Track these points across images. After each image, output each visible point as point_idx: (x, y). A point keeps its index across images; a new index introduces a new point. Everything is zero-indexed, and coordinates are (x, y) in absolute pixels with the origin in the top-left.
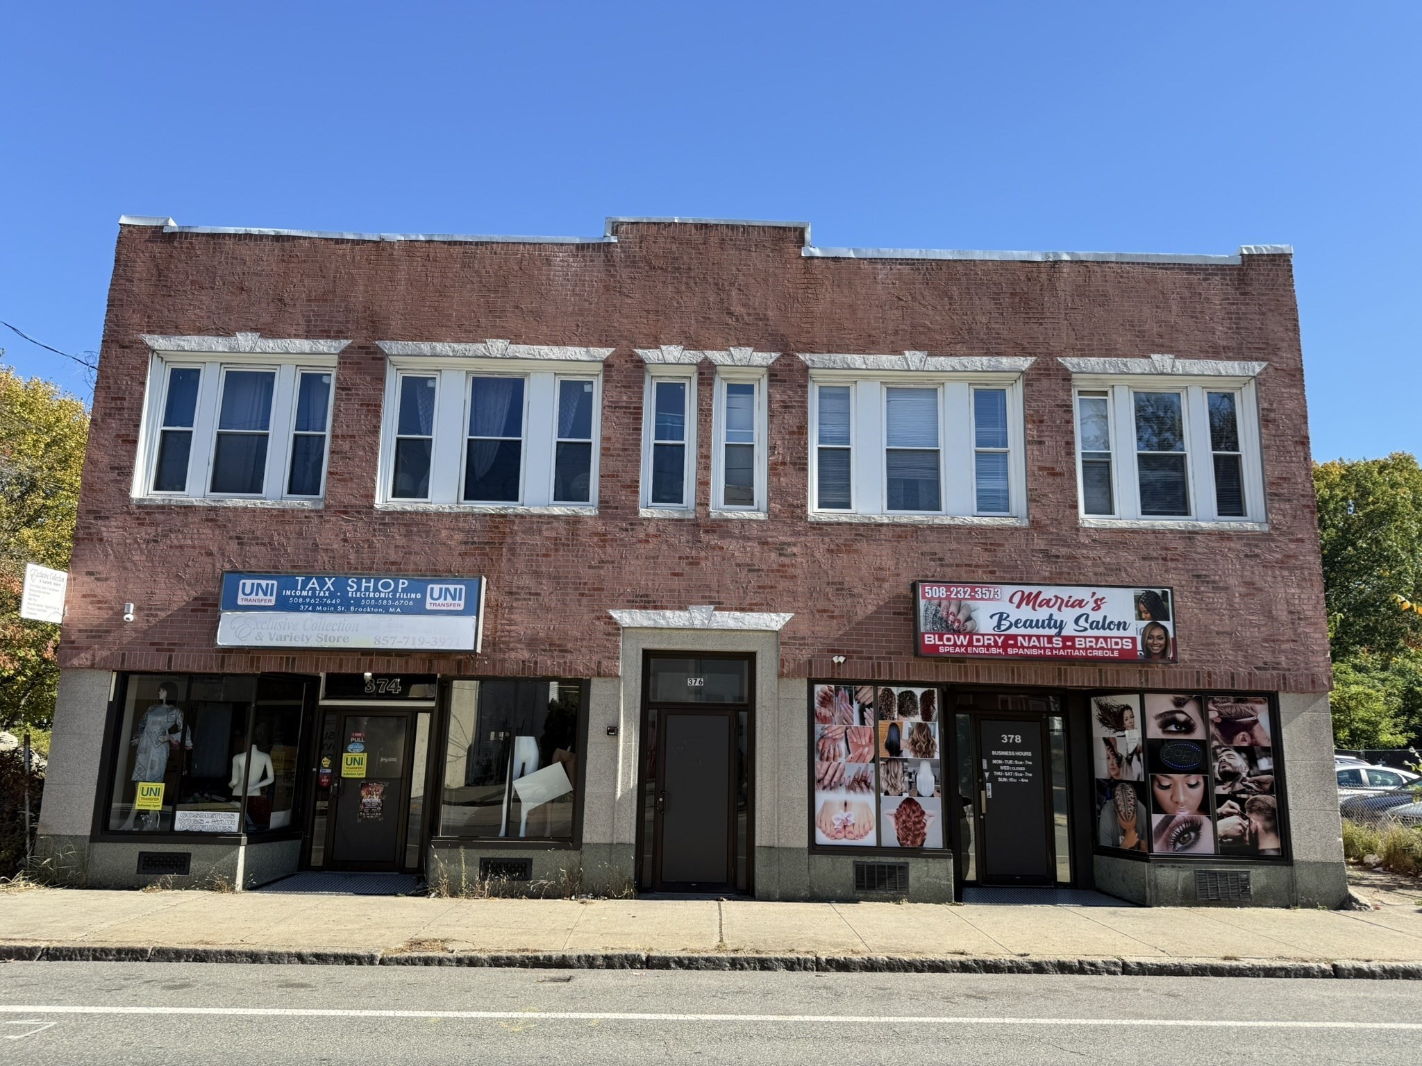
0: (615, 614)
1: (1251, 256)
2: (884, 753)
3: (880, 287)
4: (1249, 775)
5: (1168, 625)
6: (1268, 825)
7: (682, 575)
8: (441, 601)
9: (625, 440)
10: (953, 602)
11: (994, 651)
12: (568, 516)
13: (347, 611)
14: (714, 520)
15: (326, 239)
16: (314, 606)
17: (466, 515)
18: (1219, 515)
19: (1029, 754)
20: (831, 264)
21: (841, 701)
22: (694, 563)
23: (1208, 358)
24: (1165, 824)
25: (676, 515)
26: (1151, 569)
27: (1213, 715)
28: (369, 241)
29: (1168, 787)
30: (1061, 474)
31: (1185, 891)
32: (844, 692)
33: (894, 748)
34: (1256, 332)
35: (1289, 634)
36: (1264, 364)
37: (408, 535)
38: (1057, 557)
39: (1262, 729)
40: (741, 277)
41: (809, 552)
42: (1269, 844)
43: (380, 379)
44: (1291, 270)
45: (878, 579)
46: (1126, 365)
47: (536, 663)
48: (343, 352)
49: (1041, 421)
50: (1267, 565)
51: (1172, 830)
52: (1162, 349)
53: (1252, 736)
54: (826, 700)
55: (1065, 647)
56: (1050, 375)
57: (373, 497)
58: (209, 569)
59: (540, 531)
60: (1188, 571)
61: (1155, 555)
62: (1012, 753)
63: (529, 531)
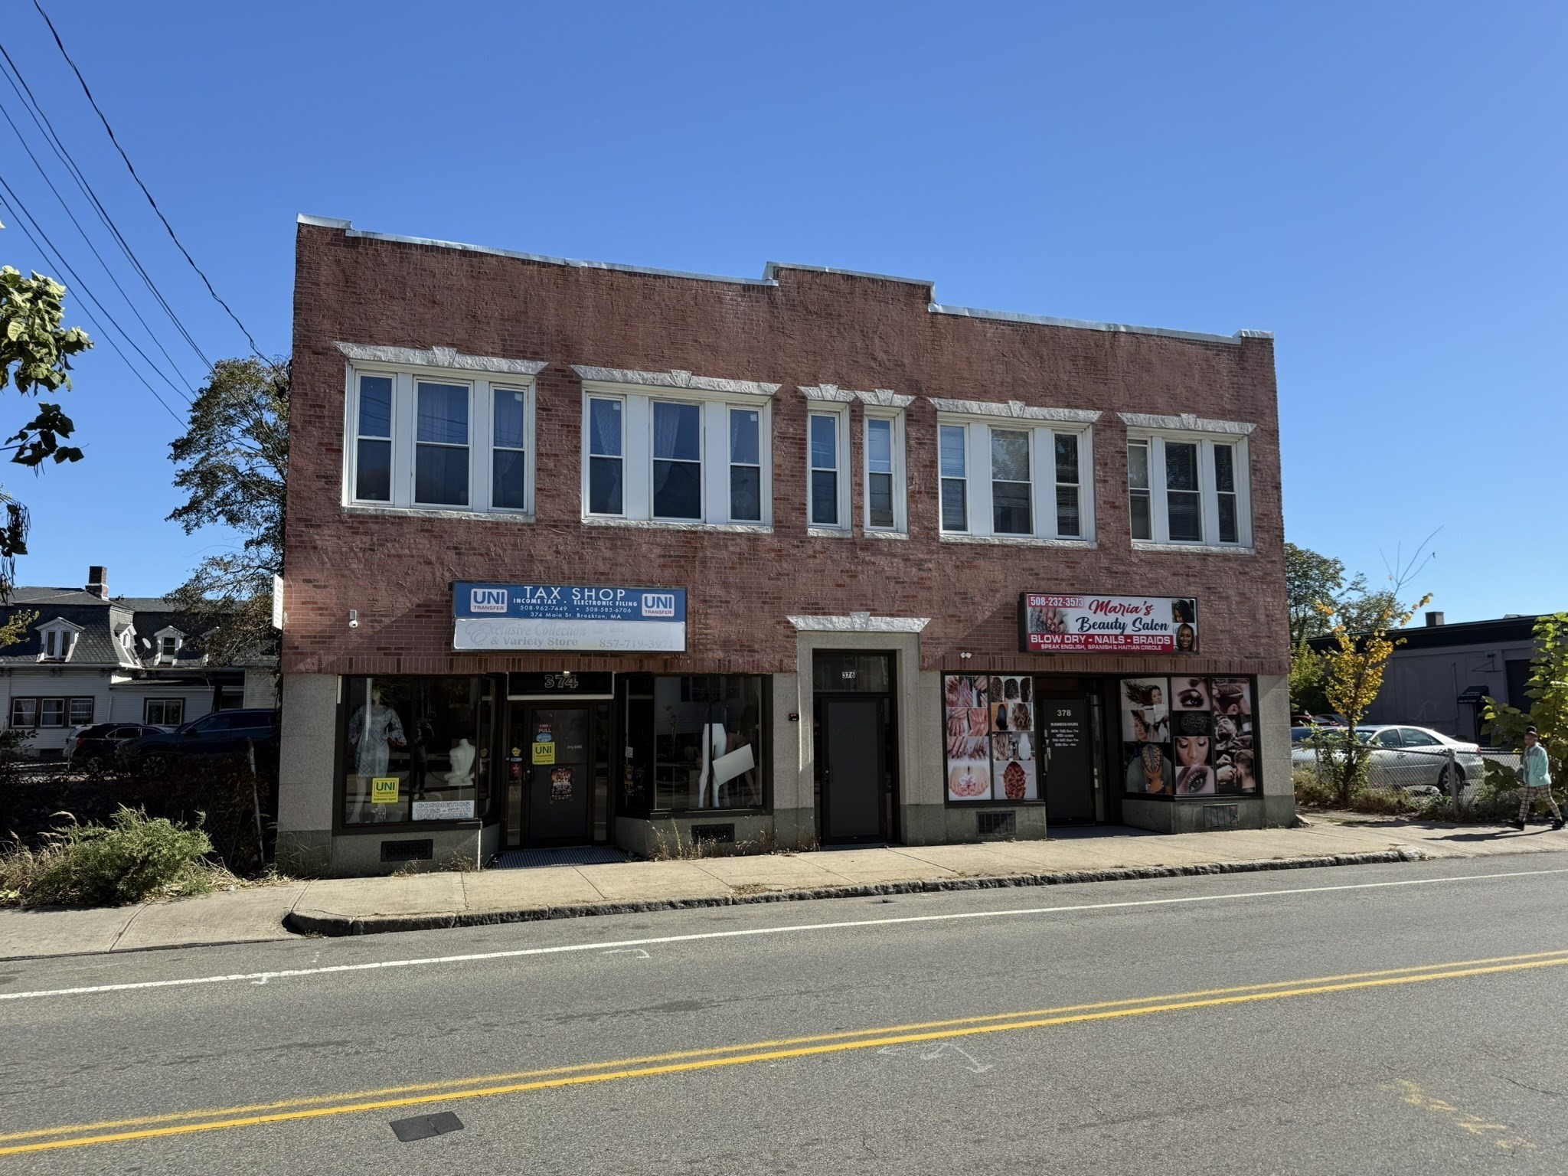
0: (792, 620)
1: (1247, 338)
2: (995, 728)
3: (989, 344)
4: (1237, 736)
5: (1193, 625)
6: (1248, 771)
7: (844, 586)
8: (655, 608)
9: (793, 467)
10: (1051, 609)
11: (1079, 647)
12: (748, 534)
13: (574, 617)
14: (867, 540)
15: (513, 259)
16: (544, 613)
17: (663, 531)
18: (1221, 540)
19: (1076, 724)
20: (951, 320)
21: (963, 689)
22: (853, 576)
23: (1219, 419)
24: (1184, 773)
25: (837, 535)
26: (1179, 583)
27: (1215, 692)
28: (554, 265)
29: (1186, 746)
30: (1118, 507)
31: (1197, 821)
32: (965, 681)
33: (1002, 724)
34: (1250, 399)
36: (1255, 425)
37: (613, 548)
38: (1117, 573)
39: (1246, 702)
40: (881, 327)
41: (940, 567)
42: (1249, 784)
43: (578, 402)
44: (1272, 352)
45: (992, 590)
46: (1163, 421)
47: (730, 661)
48: (540, 373)
49: (1106, 464)
50: (1253, 580)
51: (1188, 778)
52: (1190, 411)
53: (1239, 707)
54: (953, 688)
55: (1126, 643)
56: (1111, 427)
57: (579, 512)
58: (429, 576)
59: (726, 546)
60: (1205, 585)
61: (1181, 572)
62: (1065, 724)
63: (716, 546)
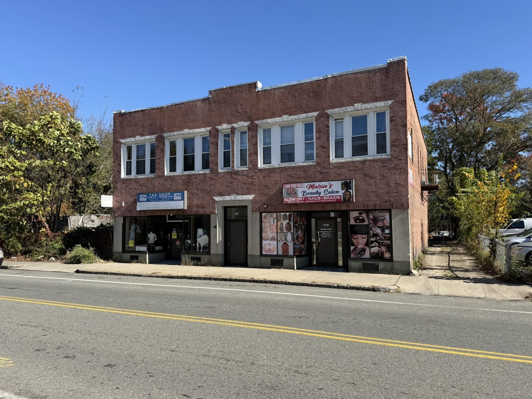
0: (214, 198)
1: (391, 63)
2: (279, 231)
3: (276, 97)
4: (382, 235)
5: (352, 191)
6: (387, 250)
7: (229, 186)
8: (177, 197)
9: (215, 152)
10: (292, 189)
11: (302, 202)
12: (205, 173)
13: (159, 201)
14: (236, 171)
15: (151, 109)
16: (153, 200)
17: (183, 175)
18: (377, 153)
19: (331, 229)
20: (264, 92)
21: (268, 218)
22: (231, 183)
23: (373, 102)
24: (355, 249)
25: (227, 171)
26: (351, 174)
27: (371, 217)
28: (159, 108)
29: (356, 238)
30: (325, 147)
31: (359, 268)
32: (269, 215)
33: (281, 229)
34: (391, 90)
35: (395, 191)
36: (392, 101)
37: (172, 181)
38: (324, 173)
39: (387, 221)
40: (241, 101)
41: (258, 177)
42: (386, 255)
43: (164, 144)
44: (404, 65)
45: (276, 184)
46: (346, 109)
47: (198, 211)
48: (156, 138)
49: (320, 132)
50: (389, 169)
51: (357, 251)
52: (358, 102)
53: (383, 223)
54: (265, 217)
55: (321, 199)
56: (323, 116)
57: (164, 173)
58: (135, 193)
60: (362, 173)
61: (352, 169)
62: (326, 229)
63: (195, 178)
